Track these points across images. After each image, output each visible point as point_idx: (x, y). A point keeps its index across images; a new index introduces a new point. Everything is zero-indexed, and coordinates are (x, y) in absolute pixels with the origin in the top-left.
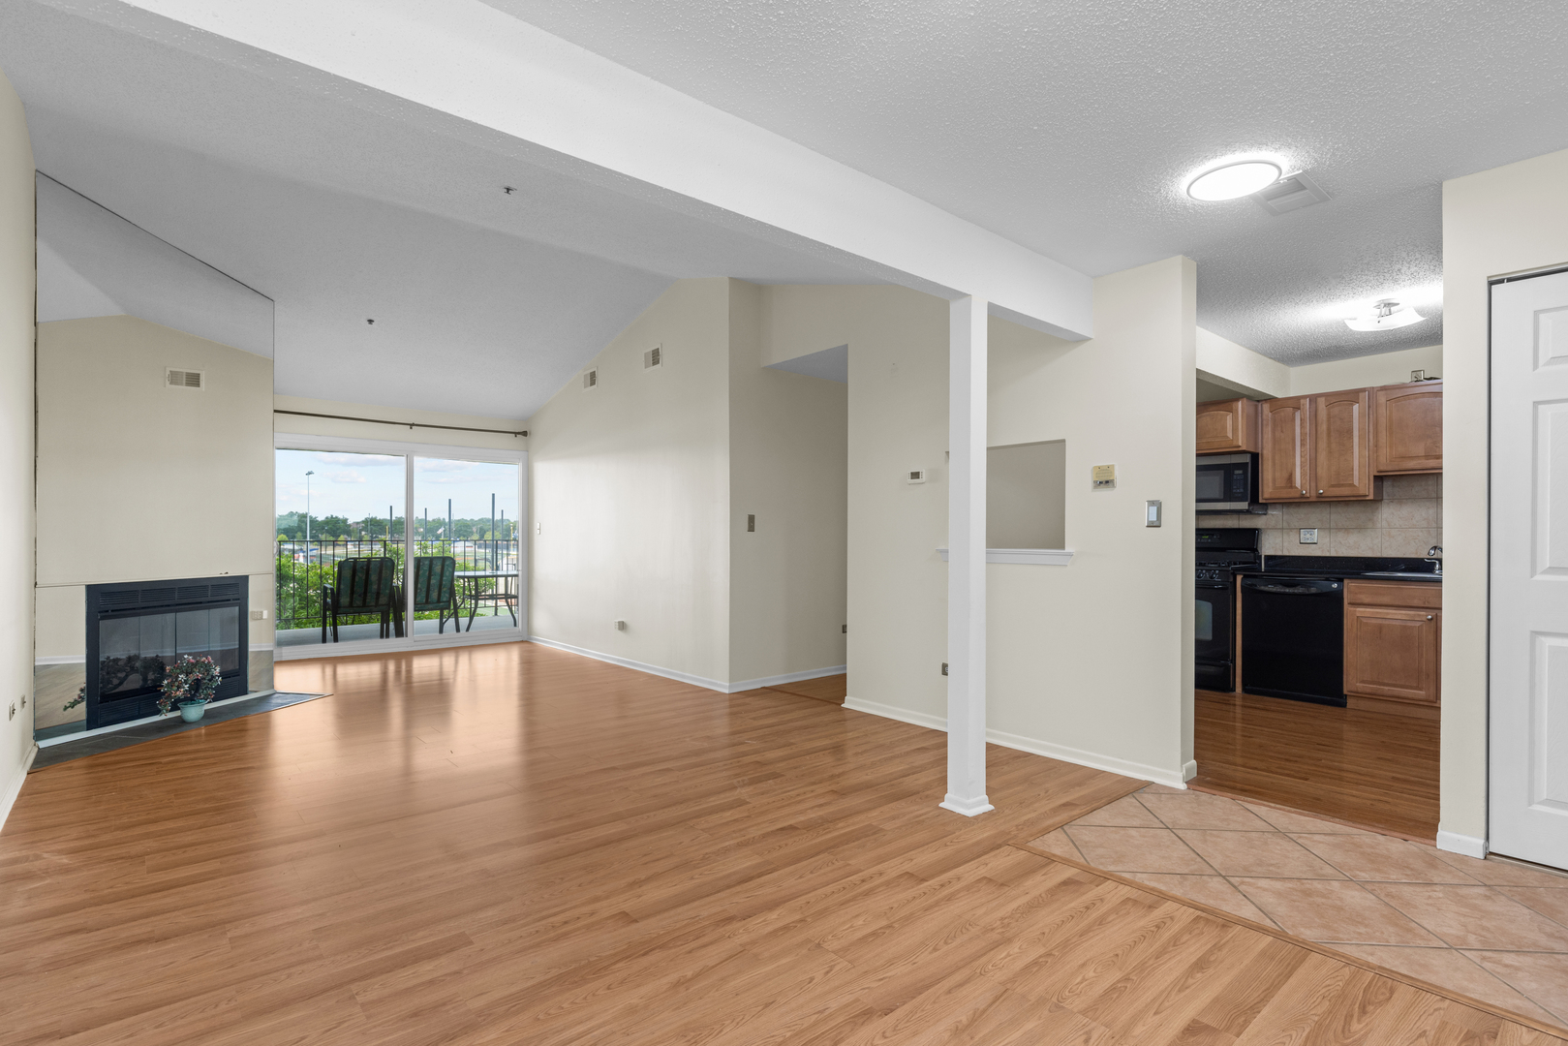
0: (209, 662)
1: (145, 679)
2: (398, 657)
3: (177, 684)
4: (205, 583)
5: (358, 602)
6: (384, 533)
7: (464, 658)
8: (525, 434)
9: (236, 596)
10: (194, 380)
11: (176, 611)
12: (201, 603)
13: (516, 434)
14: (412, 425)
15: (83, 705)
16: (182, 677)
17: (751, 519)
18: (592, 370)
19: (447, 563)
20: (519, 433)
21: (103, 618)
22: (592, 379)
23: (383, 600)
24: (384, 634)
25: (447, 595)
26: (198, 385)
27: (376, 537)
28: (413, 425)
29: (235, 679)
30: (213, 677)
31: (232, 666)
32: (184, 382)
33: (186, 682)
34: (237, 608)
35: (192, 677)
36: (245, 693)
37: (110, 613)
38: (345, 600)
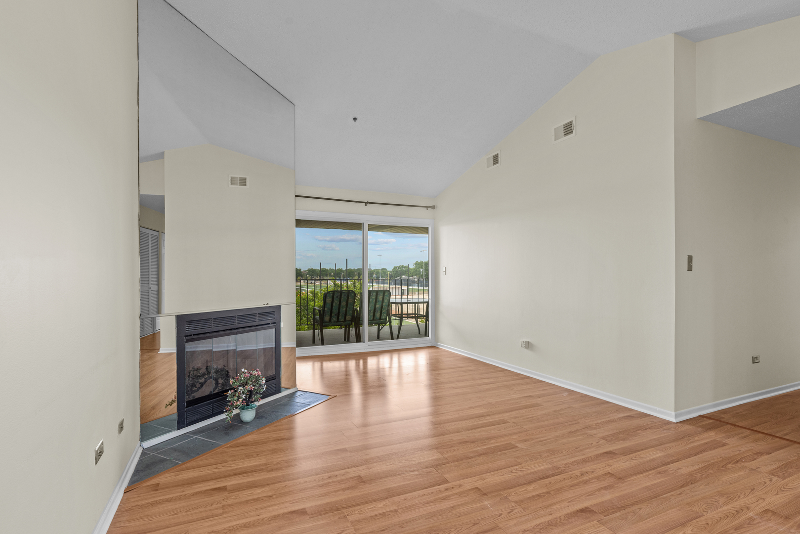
0: (258, 375)
1: (217, 383)
2: (357, 356)
3: (237, 394)
4: (254, 312)
5: (334, 319)
6: (317, 275)
7: (395, 357)
8: (433, 207)
9: (273, 321)
10: (243, 182)
11: (236, 334)
12: (252, 326)
13: (427, 207)
14: (366, 203)
15: (175, 404)
16: (241, 389)
17: (690, 259)
18: (495, 154)
19: (386, 294)
20: (430, 207)
21: (188, 341)
22: (496, 159)
23: (349, 318)
24: (347, 340)
25: (385, 315)
26: (245, 185)
27: (313, 277)
28: (368, 203)
29: (274, 383)
30: (261, 385)
31: (272, 372)
32: (238, 183)
33: (243, 393)
34: (274, 330)
35: (248, 388)
36: (279, 391)
37: (193, 337)
38: (327, 318)
